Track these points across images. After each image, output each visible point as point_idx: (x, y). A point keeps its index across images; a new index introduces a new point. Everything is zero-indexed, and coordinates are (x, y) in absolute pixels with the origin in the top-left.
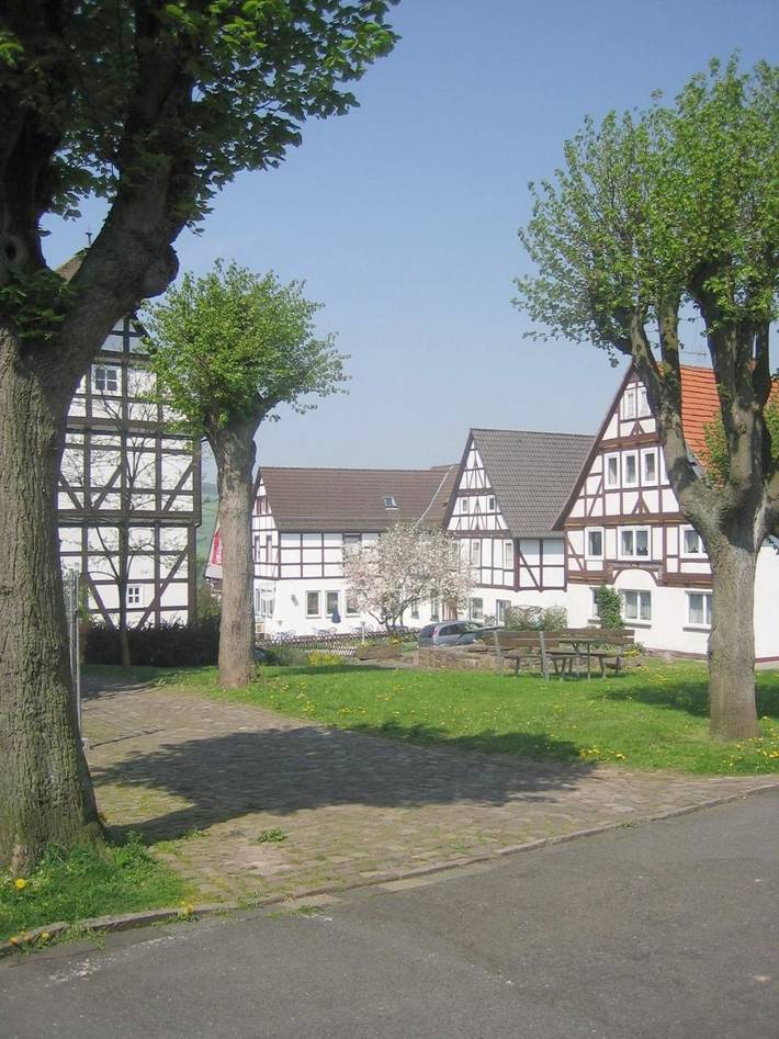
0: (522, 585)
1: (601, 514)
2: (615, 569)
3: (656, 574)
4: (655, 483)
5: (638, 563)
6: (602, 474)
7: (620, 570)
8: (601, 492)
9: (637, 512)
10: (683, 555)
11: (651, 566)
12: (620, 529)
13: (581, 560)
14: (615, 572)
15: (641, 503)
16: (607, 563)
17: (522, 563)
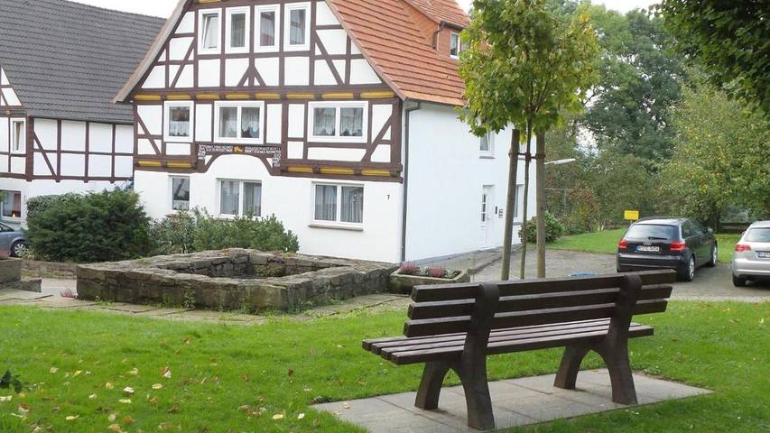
0: (36, 173)
1: (191, 85)
2: (208, 154)
3: (270, 160)
4: (275, 49)
5: (242, 146)
6: (195, 35)
7: (216, 155)
8: (191, 58)
9: (246, 84)
10: (311, 138)
11: (263, 152)
12: (219, 104)
13: (158, 143)
14: (208, 158)
15: (252, 73)
16: (196, 146)
17: (36, 146)
